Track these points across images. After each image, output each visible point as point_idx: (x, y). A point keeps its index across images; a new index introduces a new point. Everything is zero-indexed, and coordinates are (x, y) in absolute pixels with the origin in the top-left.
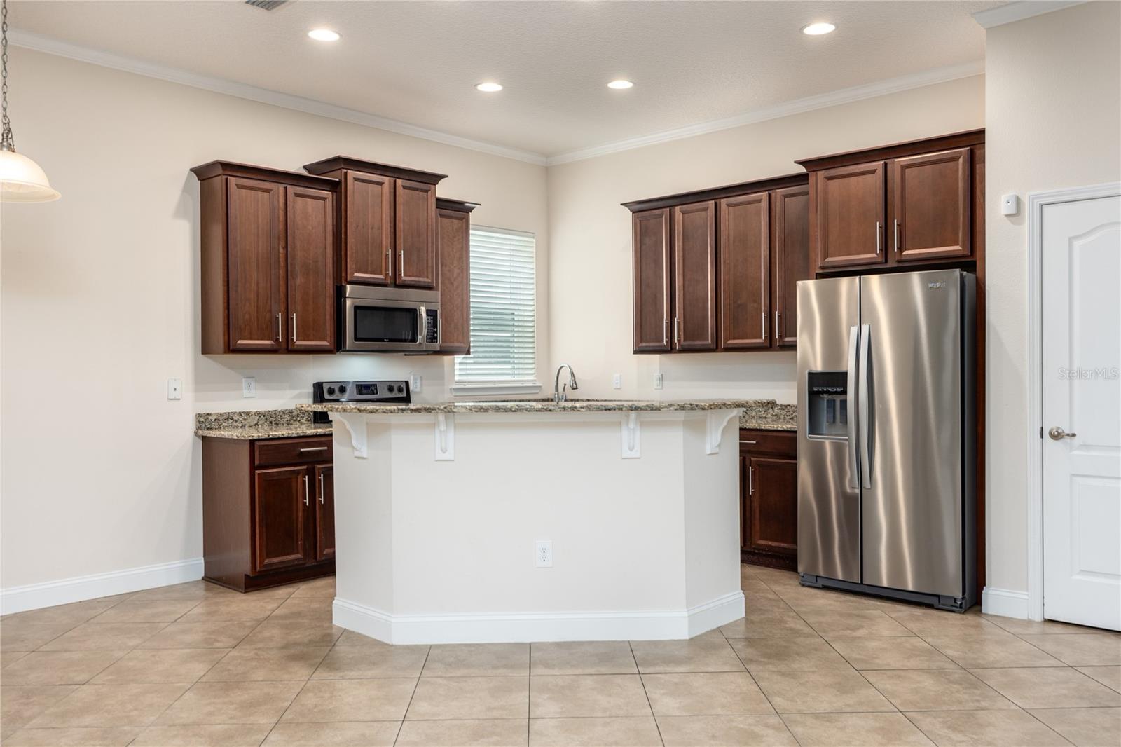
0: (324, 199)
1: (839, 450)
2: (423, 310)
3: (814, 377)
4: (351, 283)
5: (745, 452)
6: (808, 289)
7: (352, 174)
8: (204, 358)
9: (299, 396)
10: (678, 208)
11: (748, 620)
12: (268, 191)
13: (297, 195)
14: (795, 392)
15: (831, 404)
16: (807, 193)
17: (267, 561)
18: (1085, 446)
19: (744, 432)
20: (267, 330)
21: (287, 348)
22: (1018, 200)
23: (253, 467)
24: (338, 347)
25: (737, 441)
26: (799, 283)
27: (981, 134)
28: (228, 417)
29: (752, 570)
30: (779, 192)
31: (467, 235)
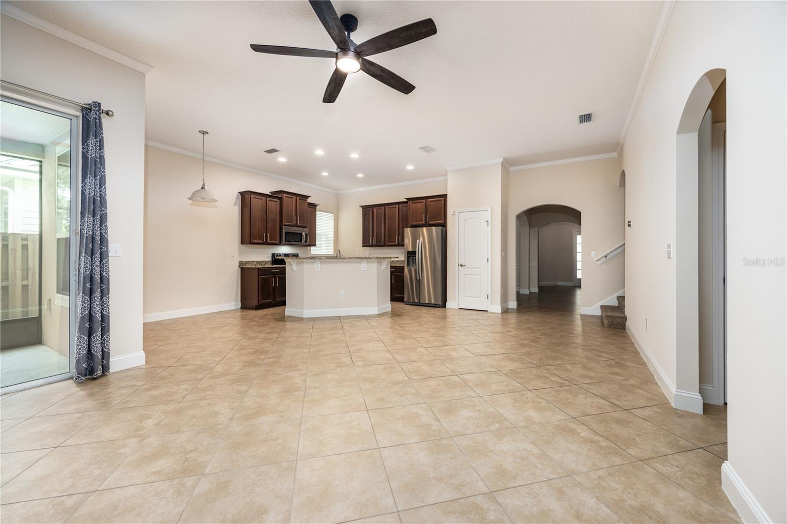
0: (277, 202)
1: (415, 270)
2: (304, 233)
3: (409, 253)
4: (284, 225)
5: (392, 272)
6: (408, 231)
7: (285, 195)
8: (242, 245)
9: (267, 257)
10: (375, 208)
11: (392, 311)
12: (262, 199)
13: (270, 200)
14: (404, 257)
15: (412, 259)
16: (407, 206)
17: (263, 301)
18: (467, 268)
19: (391, 267)
20: (261, 238)
21: (266, 243)
22: (454, 211)
23: (259, 275)
24: (280, 244)
25: (390, 269)
26: (405, 229)
27: (446, 195)
28: (248, 262)
29: (393, 302)
30: (401, 205)
31: (316, 213)
